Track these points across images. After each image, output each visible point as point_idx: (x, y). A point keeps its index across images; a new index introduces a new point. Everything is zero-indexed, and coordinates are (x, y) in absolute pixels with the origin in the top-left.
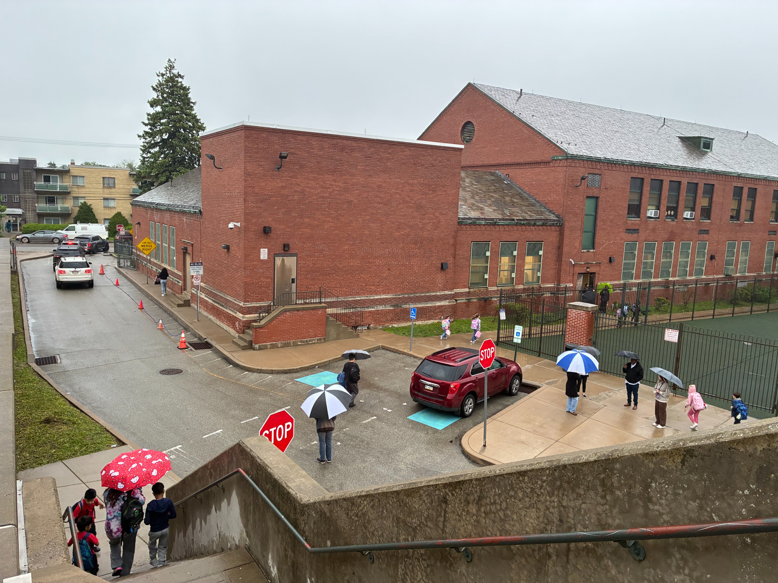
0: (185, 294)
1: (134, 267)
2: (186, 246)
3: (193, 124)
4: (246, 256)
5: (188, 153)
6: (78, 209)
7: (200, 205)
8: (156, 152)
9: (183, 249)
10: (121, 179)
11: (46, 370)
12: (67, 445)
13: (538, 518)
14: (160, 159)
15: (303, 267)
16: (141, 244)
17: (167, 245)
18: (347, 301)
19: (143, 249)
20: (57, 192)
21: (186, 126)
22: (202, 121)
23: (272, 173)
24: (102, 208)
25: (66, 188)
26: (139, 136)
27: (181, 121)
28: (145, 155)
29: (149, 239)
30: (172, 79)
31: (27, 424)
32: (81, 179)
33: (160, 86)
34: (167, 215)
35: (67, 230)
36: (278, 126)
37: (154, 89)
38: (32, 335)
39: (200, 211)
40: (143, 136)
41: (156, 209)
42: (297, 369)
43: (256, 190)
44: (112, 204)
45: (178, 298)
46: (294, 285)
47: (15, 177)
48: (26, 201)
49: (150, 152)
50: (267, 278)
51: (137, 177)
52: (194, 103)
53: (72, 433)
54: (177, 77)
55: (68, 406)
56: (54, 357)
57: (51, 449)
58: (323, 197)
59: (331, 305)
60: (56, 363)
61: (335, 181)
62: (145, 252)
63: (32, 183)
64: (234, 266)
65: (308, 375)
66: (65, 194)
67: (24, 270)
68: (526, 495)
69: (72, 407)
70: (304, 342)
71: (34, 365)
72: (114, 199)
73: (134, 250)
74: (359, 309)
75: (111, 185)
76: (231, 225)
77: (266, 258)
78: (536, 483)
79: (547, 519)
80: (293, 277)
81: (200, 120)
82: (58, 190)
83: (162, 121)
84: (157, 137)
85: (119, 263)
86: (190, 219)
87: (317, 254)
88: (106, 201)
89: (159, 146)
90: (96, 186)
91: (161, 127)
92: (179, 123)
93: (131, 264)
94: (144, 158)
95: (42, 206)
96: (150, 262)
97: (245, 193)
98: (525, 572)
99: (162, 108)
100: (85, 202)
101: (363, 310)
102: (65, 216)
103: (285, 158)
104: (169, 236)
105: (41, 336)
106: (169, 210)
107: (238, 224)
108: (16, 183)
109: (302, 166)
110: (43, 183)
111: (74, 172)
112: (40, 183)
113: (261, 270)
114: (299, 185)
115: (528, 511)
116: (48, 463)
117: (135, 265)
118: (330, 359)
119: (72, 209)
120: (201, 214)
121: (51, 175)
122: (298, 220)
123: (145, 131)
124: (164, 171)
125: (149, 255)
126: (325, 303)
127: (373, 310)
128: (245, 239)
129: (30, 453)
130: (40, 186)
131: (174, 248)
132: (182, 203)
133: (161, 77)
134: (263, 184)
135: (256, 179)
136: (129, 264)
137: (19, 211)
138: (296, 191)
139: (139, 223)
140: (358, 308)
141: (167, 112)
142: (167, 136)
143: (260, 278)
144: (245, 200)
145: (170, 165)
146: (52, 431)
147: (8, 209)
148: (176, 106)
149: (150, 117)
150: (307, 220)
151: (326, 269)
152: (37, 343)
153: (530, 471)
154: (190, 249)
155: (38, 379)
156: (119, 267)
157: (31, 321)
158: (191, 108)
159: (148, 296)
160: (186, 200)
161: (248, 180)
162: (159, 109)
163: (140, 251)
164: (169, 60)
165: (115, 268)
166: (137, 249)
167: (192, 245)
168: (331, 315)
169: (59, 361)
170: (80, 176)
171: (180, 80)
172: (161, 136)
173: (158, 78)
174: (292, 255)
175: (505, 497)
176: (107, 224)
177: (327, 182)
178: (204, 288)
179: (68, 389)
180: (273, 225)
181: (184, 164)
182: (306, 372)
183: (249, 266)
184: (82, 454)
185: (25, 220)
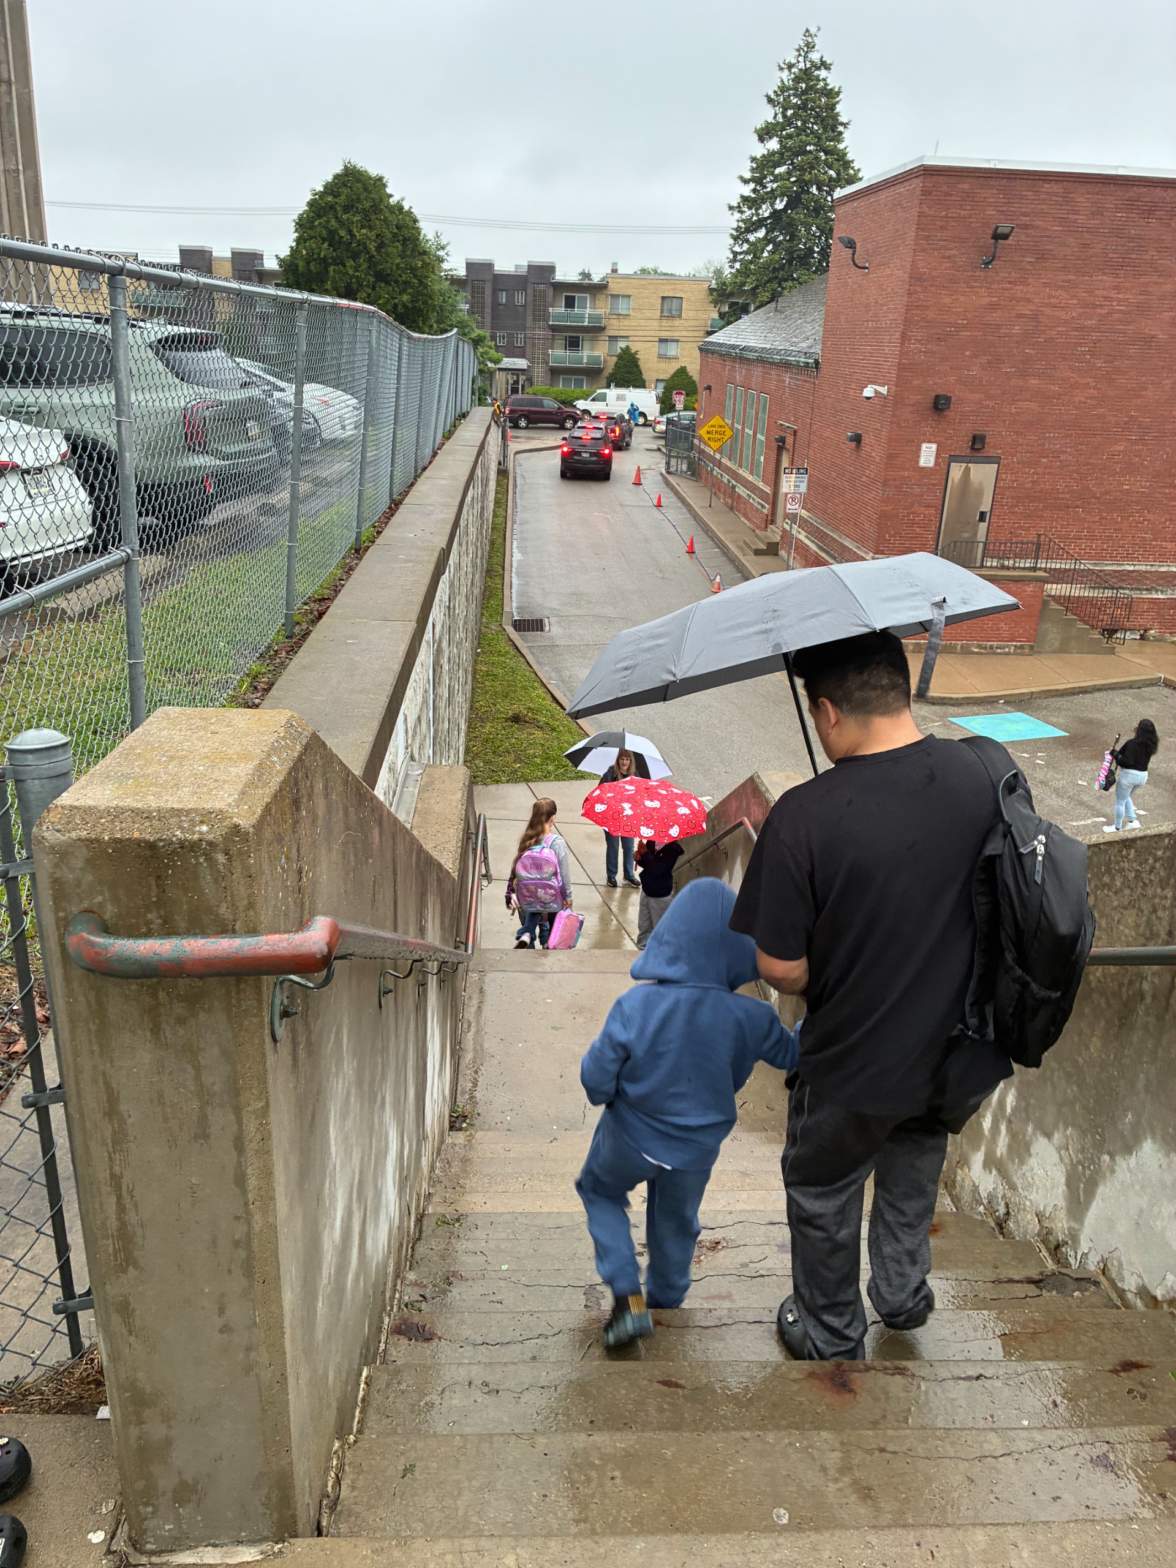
0: (773, 531)
1: (693, 475)
2: (783, 434)
3: (838, 174)
4: (891, 457)
5: (820, 238)
6: (615, 359)
7: (817, 349)
8: (759, 240)
9: (777, 440)
10: (693, 299)
11: (525, 640)
12: (538, 760)
13: (1138, 926)
14: (766, 254)
15: (1009, 487)
16: (706, 428)
17: (751, 433)
18: (1101, 571)
19: (709, 439)
20: (583, 327)
21: (822, 177)
22: (856, 165)
23: (970, 273)
24: (656, 359)
25: (599, 318)
26: (731, 208)
27: (812, 168)
28: (737, 249)
29: (723, 419)
30: (806, 75)
31: (487, 718)
32: (626, 300)
33: (783, 91)
34: (758, 371)
35: (593, 400)
36: (1000, 161)
37: (770, 100)
38: (515, 581)
39: (817, 362)
40: (739, 207)
41: (740, 358)
42: (957, 699)
43: (931, 315)
44: (672, 350)
45: (757, 536)
46: (983, 526)
47: (520, 299)
48: (534, 345)
49: (747, 241)
50: (928, 506)
51: (719, 296)
52: (845, 125)
53: (547, 744)
54: (818, 69)
55: (549, 701)
56: (541, 620)
57: (515, 762)
58: (1082, 329)
59: (1058, 576)
60: (542, 630)
61: (1117, 288)
62: (711, 443)
63: (546, 311)
64: (864, 479)
65: (978, 714)
66: (596, 330)
67: (518, 470)
68: (1126, 884)
69: (554, 705)
70: (985, 648)
71: (510, 629)
72: (677, 341)
73: (696, 442)
74: (1127, 592)
75: (674, 313)
76: (868, 392)
77: (931, 464)
78: (1146, 860)
79: (1151, 930)
80: (982, 509)
81: (852, 161)
82: (586, 324)
83: (778, 171)
84: (764, 207)
85: (668, 464)
86: (797, 380)
87: (1045, 460)
88: (663, 345)
89: (766, 226)
90: (648, 314)
91: (775, 186)
92: (810, 173)
93: (689, 468)
94: (735, 254)
95: (559, 354)
96: (719, 464)
97: (907, 322)
98: (1103, 1024)
99: (781, 142)
100: (628, 347)
101: (1135, 595)
102: (592, 373)
103: (1005, 237)
104: (757, 414)
105: (527, 584)
106: (763, 360)
107: (884, 390)
108: (521, 310)
109: (1042, 257)
110: (563, 310)
111: (614, 287)
112: (559, 309)
113: (917, 490)
114: (1029, 301)
115: (1125, 912)
116: (508, 782)
117: (695, 471)
118: (1033, 690)
119: (605, 361)
120: (817, 368)
121: (577, 295)
122: (1014, 382)
123: (742, 197)
124: (769, 281)
125: (720, 450)
126: (1045, 570)
127: (1161, 596)
128: (892, 422)
129: (486, 763)
130: (558, 317)
131: (763, 438)
132: (787, 346)
133: (786, 72)
134: (947, 300)
135: (933, 289)
136: (685, 467)
137: (522, 363)
138: (1019, 316)
139: (709, 388)
140: (1123, 588)
141: (790, 149)
142: (784, 203)
143: (912, 504)
144: (903, 336)
145: (782, 267)
146: (522, 734)
147: (506, 360)
148: (808, 135)
149: (754, 165)
150: (1034, 382)
151: (1061, 496)
152: (521, 594)
153: (1141, 838)
154: (789, 440)
155: (513, 652)
156: (668, 473)
157: (516, 556)
158: (839, 136)
159: (707, 530)
160: (795, 339)
161: (916, 292)
162: (774, 144)
163: (706, 444)
164: (807, 31)
165: (662, 474)
166: (701, 439)
167: (795, 432)
168: (1057, 599)
169: (547, 628)
170: (624, 296)
171: (823, 73)
172: (772, 205)
173: (779, 74)
174: (988, 460)
175: (1096, 886)
176: (660, 390)
177: (1098, 292)
178: (805, 521)
179: (553, 675)
180: (957, 393)
181: (808, 264)
182: (975, 709)
183: (894, 480)
184: (558, 778)
185: (530, 381)
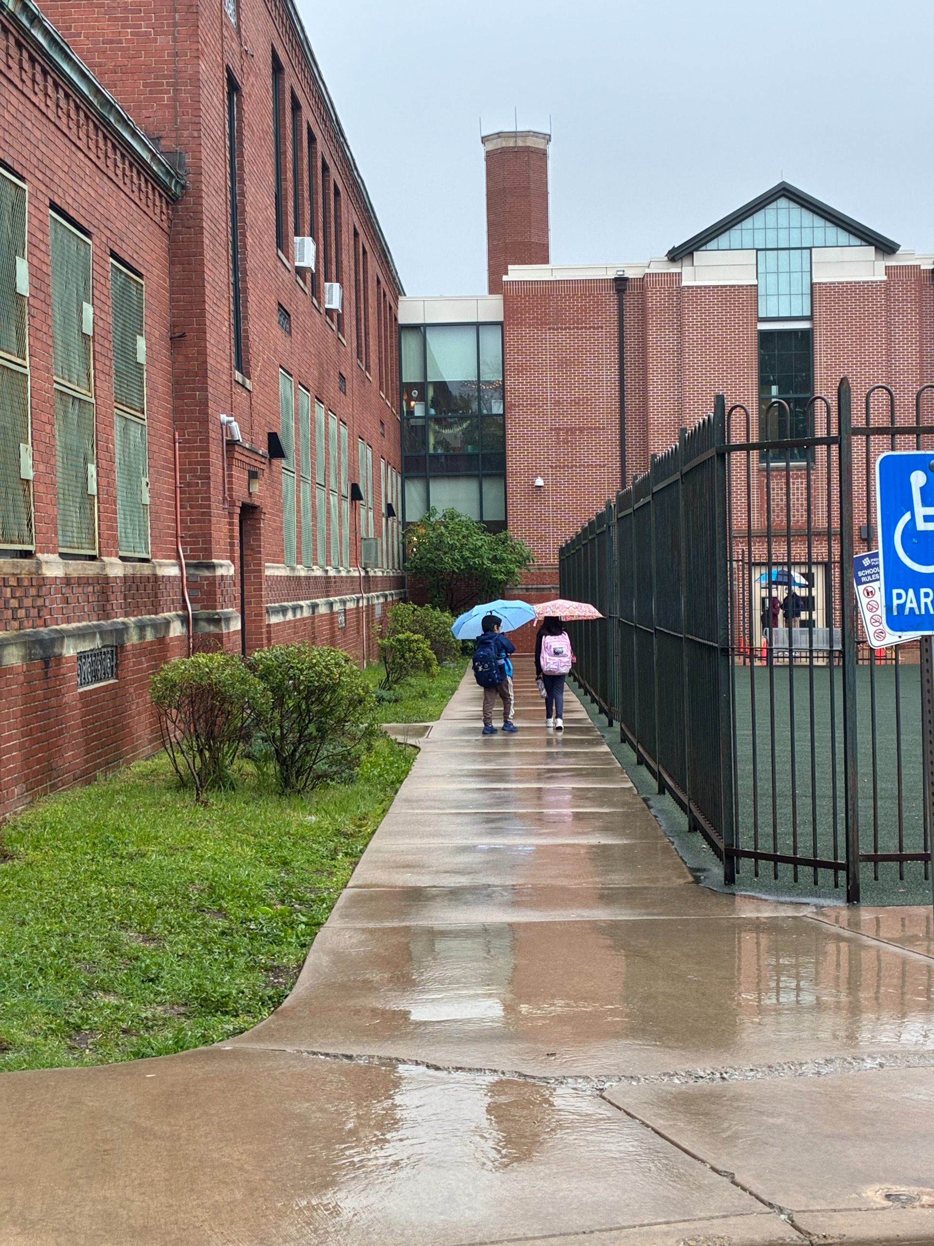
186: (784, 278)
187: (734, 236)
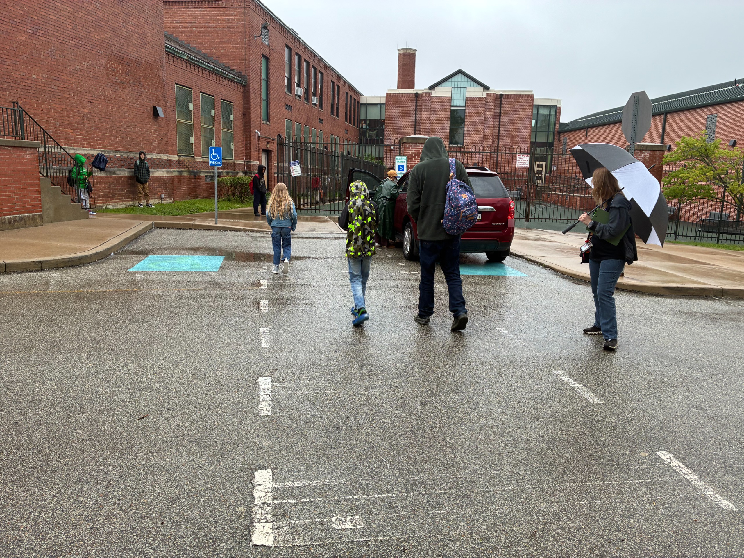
186: (459, 95)
187: (446, 83)
